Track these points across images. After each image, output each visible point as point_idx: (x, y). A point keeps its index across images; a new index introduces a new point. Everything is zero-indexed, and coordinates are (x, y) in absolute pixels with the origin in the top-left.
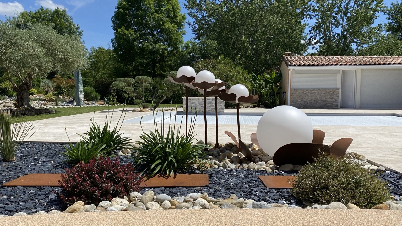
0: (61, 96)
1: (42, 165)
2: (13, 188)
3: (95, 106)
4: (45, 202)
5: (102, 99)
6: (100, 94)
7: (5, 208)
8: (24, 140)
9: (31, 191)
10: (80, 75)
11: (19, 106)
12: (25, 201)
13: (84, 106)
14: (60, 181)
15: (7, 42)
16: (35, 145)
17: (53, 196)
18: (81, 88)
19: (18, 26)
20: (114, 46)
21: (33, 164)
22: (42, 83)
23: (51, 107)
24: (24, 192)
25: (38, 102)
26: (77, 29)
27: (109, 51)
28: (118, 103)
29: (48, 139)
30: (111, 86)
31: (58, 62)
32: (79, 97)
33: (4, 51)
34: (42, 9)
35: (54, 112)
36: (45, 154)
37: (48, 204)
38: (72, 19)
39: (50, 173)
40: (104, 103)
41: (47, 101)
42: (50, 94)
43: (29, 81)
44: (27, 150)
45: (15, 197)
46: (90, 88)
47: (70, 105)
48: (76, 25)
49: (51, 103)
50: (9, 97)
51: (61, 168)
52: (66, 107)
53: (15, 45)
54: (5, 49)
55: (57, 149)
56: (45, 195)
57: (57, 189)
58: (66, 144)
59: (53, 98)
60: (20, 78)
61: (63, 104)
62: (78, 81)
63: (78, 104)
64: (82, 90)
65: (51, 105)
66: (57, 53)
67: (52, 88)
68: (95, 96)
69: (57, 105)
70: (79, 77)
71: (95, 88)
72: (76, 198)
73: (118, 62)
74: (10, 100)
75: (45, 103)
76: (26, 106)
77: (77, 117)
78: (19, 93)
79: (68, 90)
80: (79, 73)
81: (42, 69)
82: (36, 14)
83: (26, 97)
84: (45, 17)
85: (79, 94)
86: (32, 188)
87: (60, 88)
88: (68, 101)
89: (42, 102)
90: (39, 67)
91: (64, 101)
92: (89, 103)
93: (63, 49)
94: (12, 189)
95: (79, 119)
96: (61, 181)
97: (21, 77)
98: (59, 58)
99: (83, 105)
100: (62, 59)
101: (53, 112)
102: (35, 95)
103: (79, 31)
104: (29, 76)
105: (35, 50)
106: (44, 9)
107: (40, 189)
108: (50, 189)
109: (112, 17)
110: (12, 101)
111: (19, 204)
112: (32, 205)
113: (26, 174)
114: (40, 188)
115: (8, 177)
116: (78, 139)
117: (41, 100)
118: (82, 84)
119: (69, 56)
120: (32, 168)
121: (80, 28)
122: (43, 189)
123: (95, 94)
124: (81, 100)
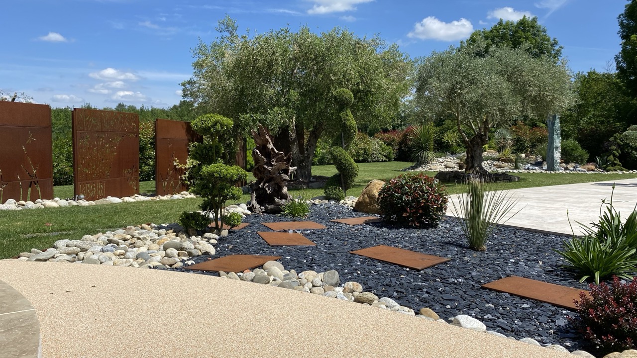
0: (522, 153)
1: (526, 265)
2: (498, 293)
3: (580, 172)
4: (551, 328)
5: (591, 160)
6: (588, 152)
7: (495, 322)
9: (525, 305)
10: (558, 121)
11: (469, 168)
12: (521, 319)
13: (561, 171)
15: (462, 79)
16: (503, 230)
17: (561, 322)
18: (558, 142)
20: (618, 68)
21: (513, 261)
22: (496, 135)
23: (508, 171)
24: (515, 304)
25: (489, 162)
26: (552, 45)
27: (609, 76)
28: (623, 168)
29: (520, 223)
30: (612, 139)
31: (528, 103)
32: (553, 157)
34: (500, 23)
35: (517, 180)
36: (523, 247)
37: (557, 334)
38: (545, 31)
39: (543, 281)
40: (596, 168)
41: (502, 161)
42: (507, 150)
43: (485, 132)
44: (496, 236)
45: (504, 308)
46: (572, 142)
47: (538, 170)
48: (552, 40)
49: (507, 164)
50: (452, 154)
51: (557, 275)
52: (531, 172)
53: (472, 82)
54: (460, 89)
55: (539, 242)
56: (549, 317)
57: (564, 312)
58: (551, 234)
59: (513, 157)
60: (473, 129)
61: (527, 168)
62: (553, 130)
63: (551, 167)
64: (559, 145)
65: (507, 168)
66: (528, 88)
67: (510, 142)
68: (580, 156)
69: (516, 168)
70: (556, 124)
71: (580, 142)
73: (625, 94)
74: (452, 158)
75: (498, 164)
76: (477, 169)
77: (555, 190)
78: (470, 149)
79: (533, 146)
80: (556, 118)
81: (504, 114)
82: (491, 31)
83: (478, 155)
84: (505, 34)
85: (553, 150)
86: (525, 300)
87: (521, 141)
88: (534, 163)
89: (494, 163)
90: (502, 111)
91: (528, 163)
92: (568, 166)
93: (538, 81)
94: (497, 295)
95: (559, 195)
97: (473, 126)
98: (531, 96)
99: (558, 170)
100: (535, 97)
101: (515, 179)
102: (485, 151)
103: (557, 48)
104: (485, 125)
105: (498, 87)
106: (504, 23)
107: (537, 306)
108: (553, 308)
109: (620, 16)
110: (456, 160)
111: (514, 321)
112: (532, 328)
113: (508, 276)
114: (537, 303)
115: (485, 275)
117: (493, 159)
118: (560, 136)
119: (547, 91)
120: (514, 267)
121: (559, 43)
122: (542, 306)
123: (580, 151)
124: (557, 161)
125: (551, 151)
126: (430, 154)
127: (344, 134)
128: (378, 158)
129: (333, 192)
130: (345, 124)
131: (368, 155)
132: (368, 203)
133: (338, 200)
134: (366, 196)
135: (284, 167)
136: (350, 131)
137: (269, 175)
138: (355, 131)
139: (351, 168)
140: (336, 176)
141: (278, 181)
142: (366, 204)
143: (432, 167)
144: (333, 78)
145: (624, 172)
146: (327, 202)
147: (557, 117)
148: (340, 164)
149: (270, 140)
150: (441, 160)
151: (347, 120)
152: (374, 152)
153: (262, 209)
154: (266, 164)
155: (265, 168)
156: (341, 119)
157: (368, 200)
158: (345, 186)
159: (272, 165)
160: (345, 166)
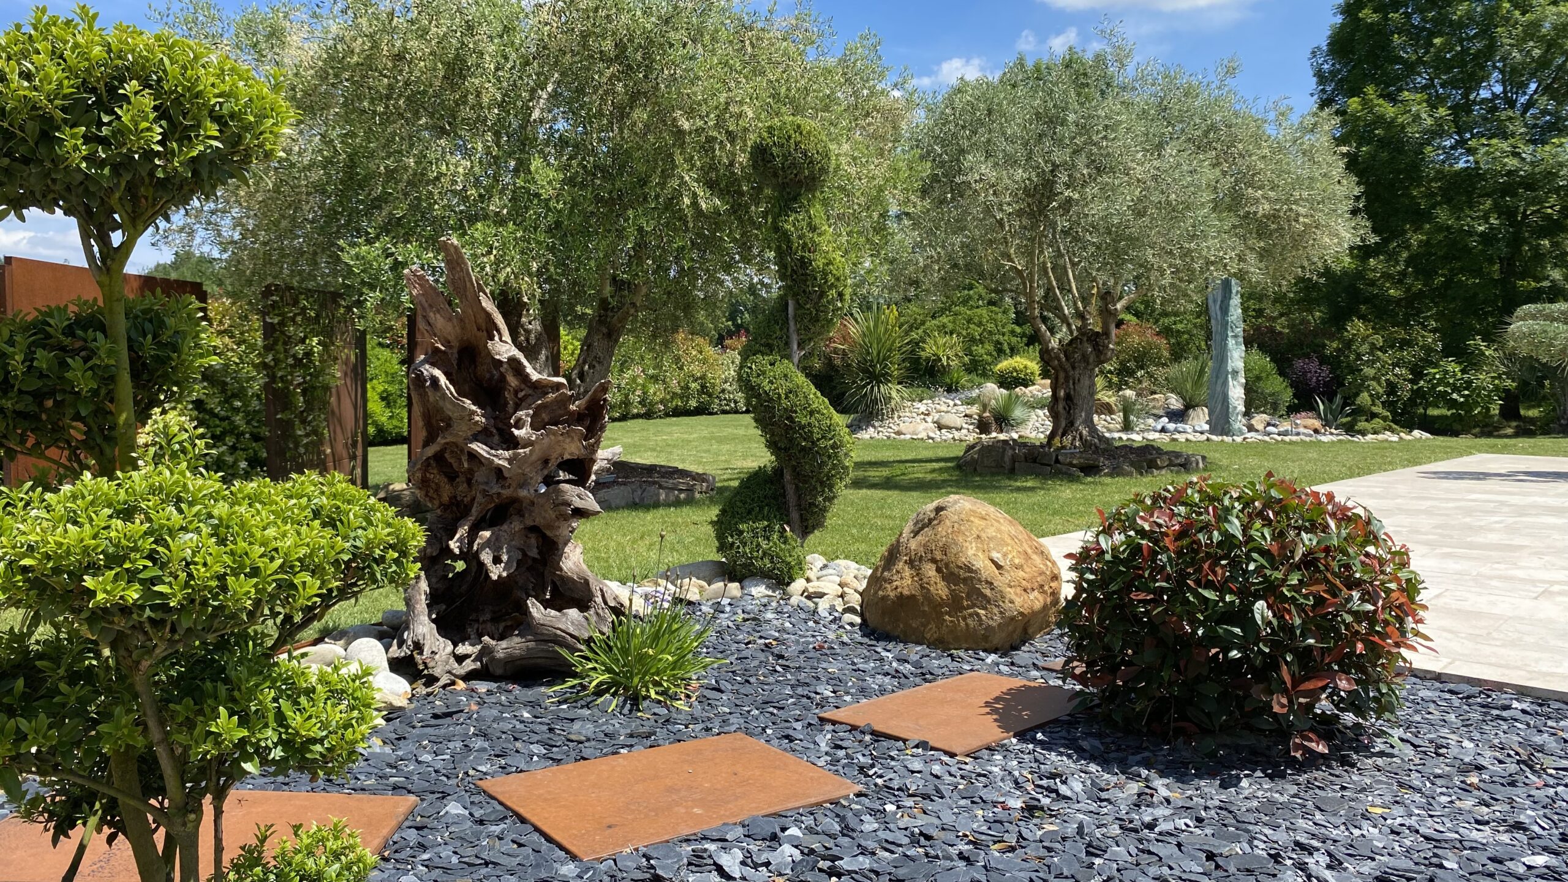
10: (1236, 301)
11: (1060, 432)
18: (1237, 357)
32: (1226, 397)
35: (1201, 465)
40: (1325, 426)
43: (1106, 327)
46: (1260, 359)
50: (950, 389)
52: (1180, 437)
62: (1224, 327)
63: (1222, 427)
64: (1240, 365)
68: (1274, 395)
69: (1129, 426)
70: (1232, 309)
74: (951, 403)
76: (1085, 434)
78: (1062, 375)
80: (1231, 292)
85: (1227, 378)
88: (1168, 413)
97: (1066, 308)
101: (1197, 463)
104: (1106, 305)
110: (961, 408)
118: (1241, 340)
123: (1274, 382)
124: (1235, 408)
125: (1220, 381)
126: (894, 391)
127: (799, 306)
129: (758, 545)
133: (780, 580)
136: (823, 294)
137: (495, 489)
141: (543, 516)
143: (902, 427)
146: (734, 588)
147: (1234, 291)
149: (503, 319)
150: (922, 407)
153: (461, 660)
154: (482, 435)
159: (512, 443)
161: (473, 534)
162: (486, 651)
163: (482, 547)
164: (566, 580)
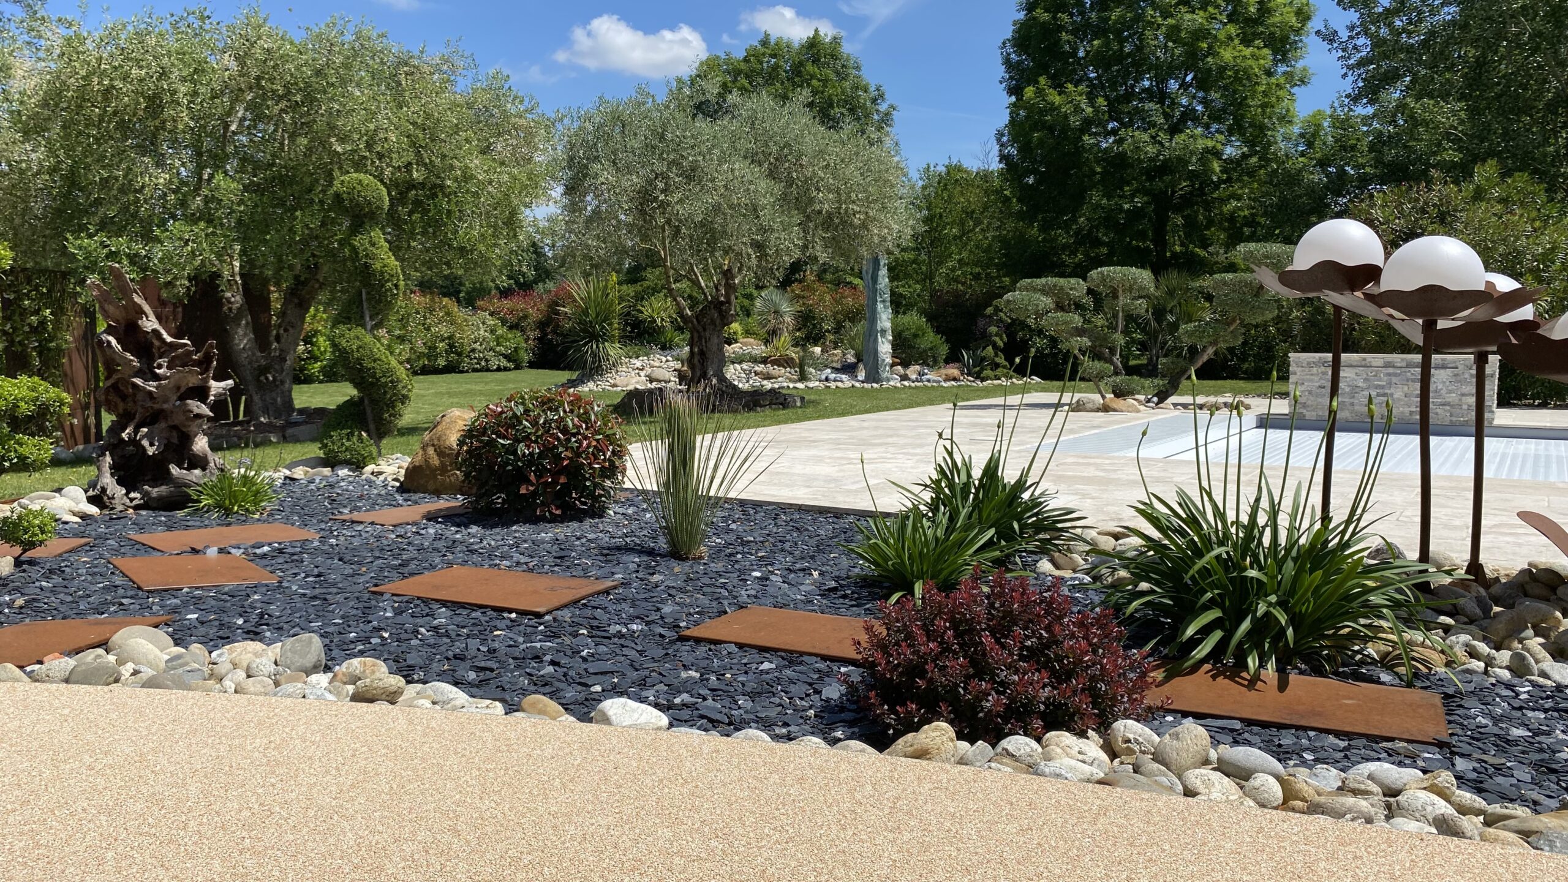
0: (816, 345)
1: (784, 582)
2: (712, 647)
3: (929, 385)
4: (811, 707)
5: (953, 358)
6: (947, 341)
7: (697, 709)
8: (732, 495)
9: (766, 666)
10: (883, 272)
11: (696, 380)
12: (753, 695)
13: (892, 383)
14: (859, 643)
15: (669, 169)
16: (752, 512)
17: (833, 691)
18: (885, 318)
19: (702, 109)
20: (1003, 158)
21: (758, 574)
22: (758, 303)
23: (785, 384)
24: (745, 664)
25: (745, 366)
26: (874, 101)
27: (985, 176)
28: (1011, 373)
29: (790, 494)
30: (989, 310)
31: (816, 227)
32: (876, 352)
33: (662, 197)
34: (765, 43)
35: (798, 404)
36: (787, 546)
37: (822, 718)
38: (858, 68)
39: (812, 611)
40: (962, 374)
41: (773, 363)
42: (783, 339)
43: (727, 296)
44: (733, 526)
45: (720, 676)
46: (914, 319)
47: (846, 381)
48: (872, 89)
49: (783, 370)
50: (664, 348)
51: (845, 597)
52: (833, 385)
53: (691, 174)
54: (664, 191)
55: (822, 532)
56: (810, 684)
57: (843, 670)
58: (847, 514)
59: (794, 353)
60: (700, 287)
61: (823, 377)
62: (874, 292)
63: (873, 376)
64: (888, 325)
65: (783, 380)
66: (815, 193)
67: (788, 319)
68: (931, 349)
69: (803, 377)
70: (880, 279)
71: (931, 318)
72: (919, 710)
73: (1020, 216)
74: (664, 359)
75: (765, 371)
76: (714, 381)
77: (874, 423)
78: (696, 335)
79: (838, 329)
80: (879, 265)
81: (767, 255)
82: (746, 60)
83: (714, 349)
84: (775, 68)
85: (877, 336)
86: (767, 655)
87: (814, 318)
88: (839, 366)
89: (757, 368)
90: (759, 246)
91: (826, 366)
92: (908, 372)
93: (834, 178)
94: (710, 650)
95: (880, 432)
96: (864, 645)
97: (702, 282)
98: (820, 212)
99: (888, 380)
100: (830, 215)
101: (795, 401)
102: (736, 342)
103: (883, 107)
104: (727, 280)
105: (748, 189)
106: (772, 42)
107: (791, 663)
108: (822, 665)
109: (1004, 43)
110: (672, 364)
111: (736, 702)
112: (773, 713)
113: (742, 607)
114: (792, 657)
115: (692, 610)
116: (892, 502)
117: (755, 360)
118: (888, 304)
119: (854, 202)
120: (757, 587)
121: (886, 96)
122: (801, 663)
123: (931, 339)
124: (884, 360)
125: (872, 339)
126: (613, 350)
127: (368, 293)
128: (487, 361)
129: (343, 444)
130: (367, 266)
131: (459, 354)
132: (437, 469)
133: (358, 465)
134: (431, 451)
135: (194, 380)
136: (383, 286)
137: (149, 404)
138: (396, 286)
139: (392, 382)
140: (350, 403)
141: (178, 419)
142: (433, 470)
143: (618, 381)
144: (339, 149)
145: (1014, 380)
146: (327, 471)
147: (882, 264)
148: (360, 370)
149: (147, 308)
150: (638, 364)
151: (374, 257)
152: (477, 346)
153: (132, 500)
154: (139, 373)
155: (135, 385)
156: (357, 254)
157: (435, 461)
158: (378, 429)
159: (157, 378)
160: (374, 376)
161: (136, 431)
162: (145, 494)
163: (143, 437)
164: (195, 456)
